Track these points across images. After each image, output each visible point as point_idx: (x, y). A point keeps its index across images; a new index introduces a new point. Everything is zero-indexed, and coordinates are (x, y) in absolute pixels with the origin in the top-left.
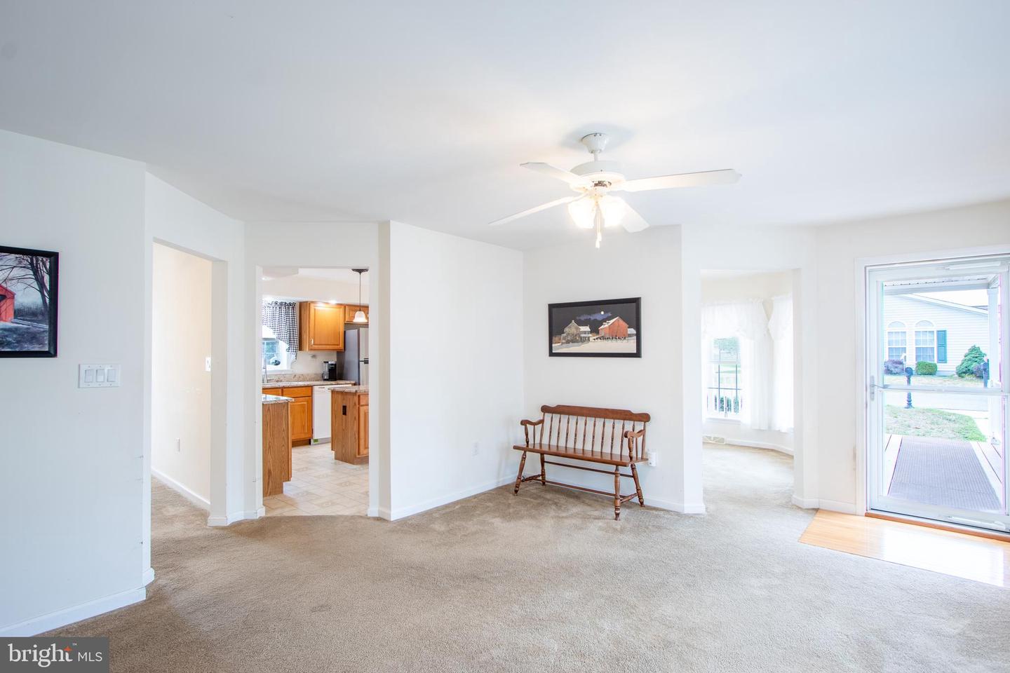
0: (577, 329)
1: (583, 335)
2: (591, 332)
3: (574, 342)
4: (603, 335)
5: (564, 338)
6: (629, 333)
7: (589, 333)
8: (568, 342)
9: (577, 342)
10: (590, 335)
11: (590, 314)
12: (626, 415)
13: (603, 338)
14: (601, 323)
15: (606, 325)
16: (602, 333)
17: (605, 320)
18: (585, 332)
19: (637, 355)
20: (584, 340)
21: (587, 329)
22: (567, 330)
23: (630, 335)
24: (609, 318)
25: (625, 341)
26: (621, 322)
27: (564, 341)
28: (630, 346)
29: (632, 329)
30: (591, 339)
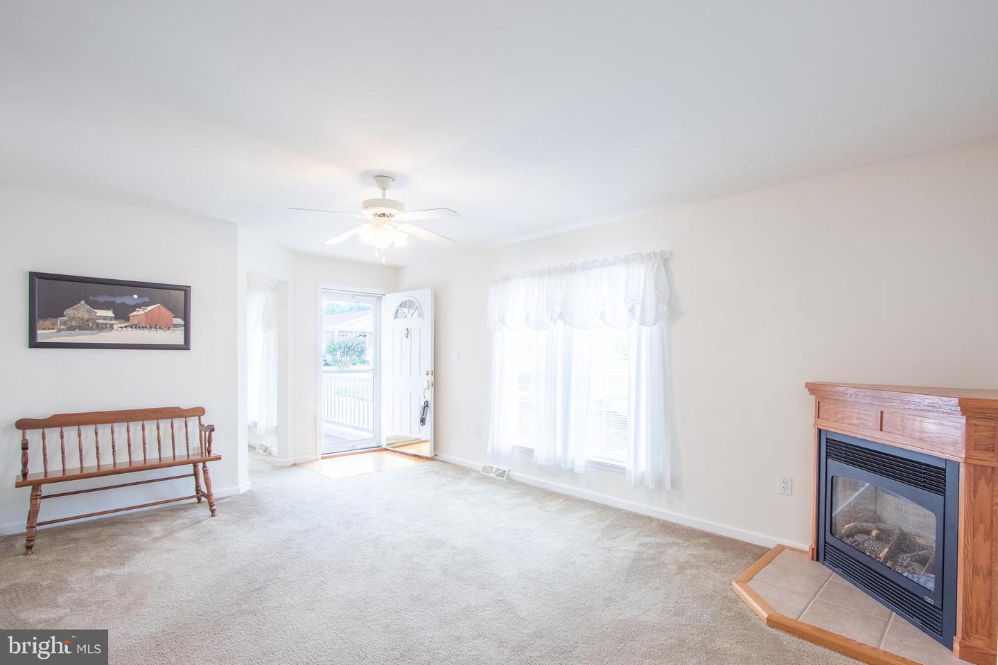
0: (89, 312)
1: (100, 321)
2: (115, 318)
3: (85, 329)
4: (136, 322)
5: (64, 323)
6: (174, 323)
7: (111, 319)
8: (71, 328)
9: (91, 329)
10: (114, 322)
11: (115, 296)
12: (175, 412)
13: (137, 327)
14: (134, 308)
15: (140, 312)
16: (134, 321)
17: (139, 306)
18: (105, 318)
19: (186, 346)
20: (101, 328)
21: (110, 313)
22: (69, 312)
23: (176, 326)
24: (147, 304)
25: (168, 331)
26: (164, 310)
27: (63, 327)
28: (177, 337)
29: (179, 319)
30: (115, 327)
